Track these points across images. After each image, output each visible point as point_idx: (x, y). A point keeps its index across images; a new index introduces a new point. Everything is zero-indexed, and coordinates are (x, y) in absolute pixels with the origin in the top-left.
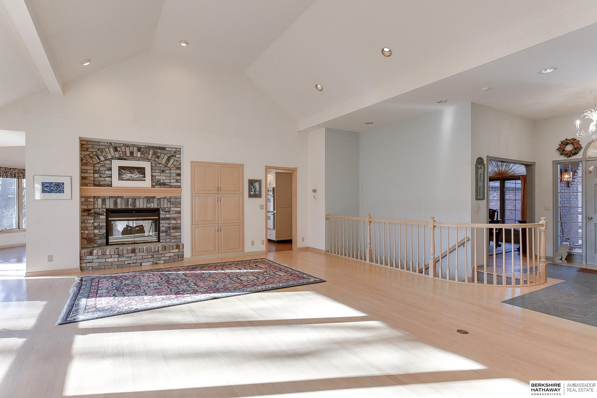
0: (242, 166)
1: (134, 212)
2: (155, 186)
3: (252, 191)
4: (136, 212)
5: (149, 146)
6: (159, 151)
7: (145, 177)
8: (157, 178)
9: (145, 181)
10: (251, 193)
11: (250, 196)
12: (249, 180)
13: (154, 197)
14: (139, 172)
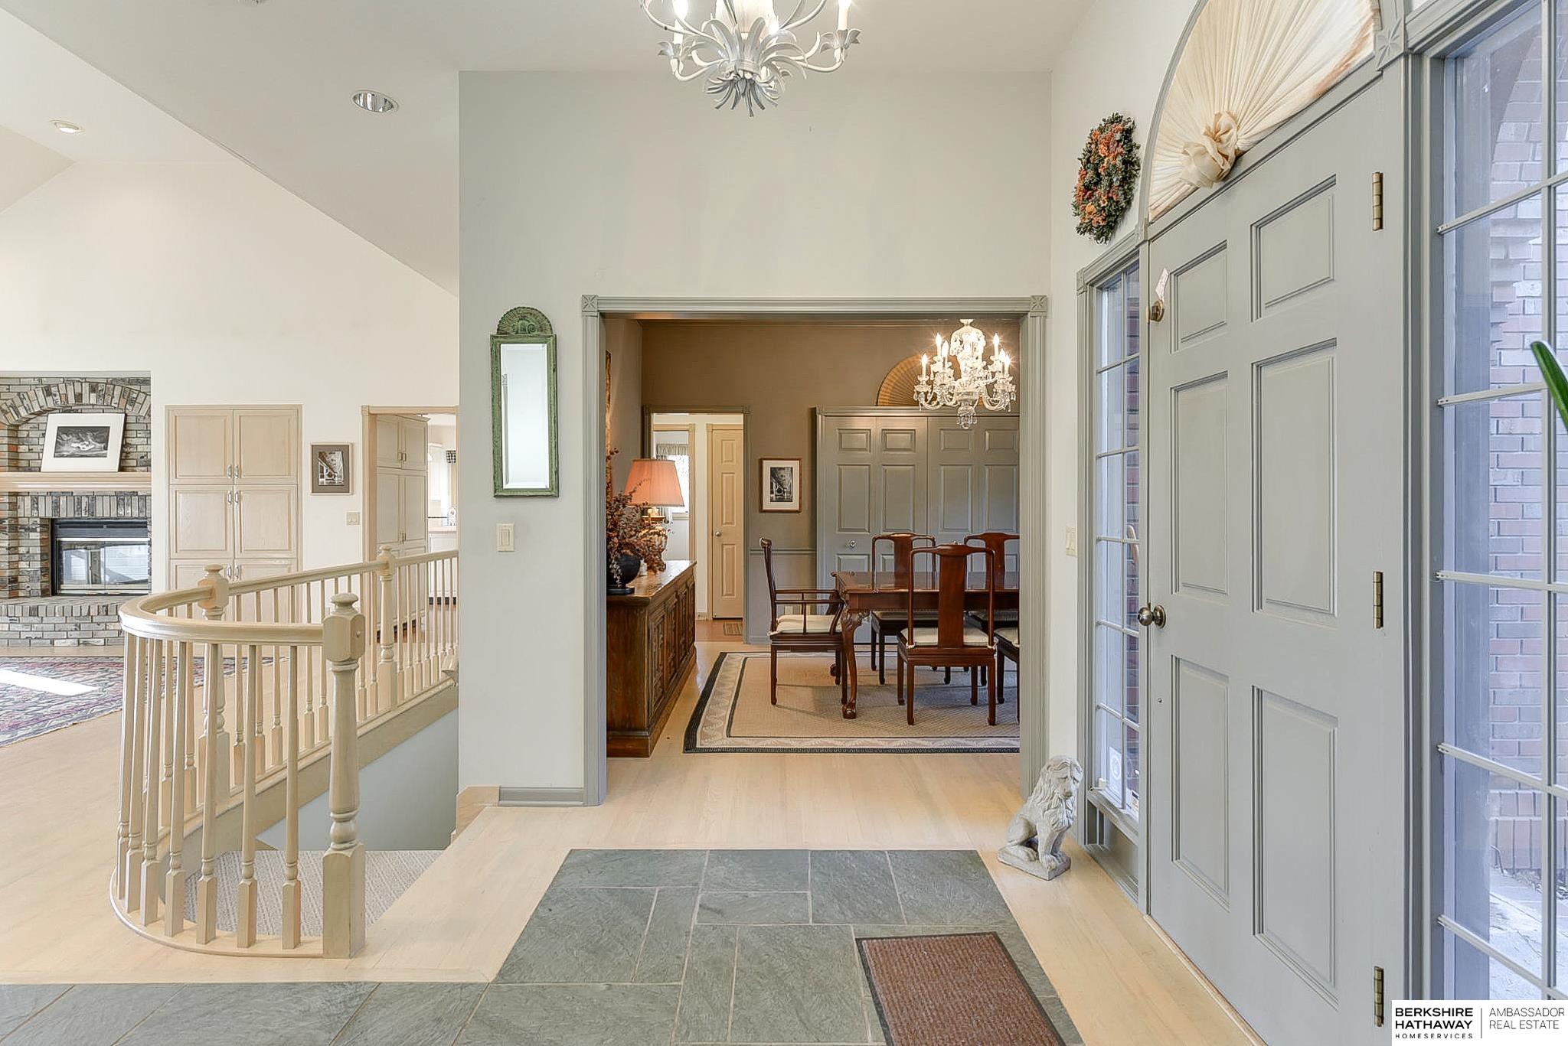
0: (297, 410)
1: (105, 526)
2: (136, 469)
3: (322, 477)
4: (107, 527)
5: (115, 379)
6: (137, 388)
7: (106, 448)
8: (140, 448)
9: (106, 457)
10: (321, 480)
11: (317, 488)
12: (313, 446)
13: (135, 493)
14: (95, 438)
